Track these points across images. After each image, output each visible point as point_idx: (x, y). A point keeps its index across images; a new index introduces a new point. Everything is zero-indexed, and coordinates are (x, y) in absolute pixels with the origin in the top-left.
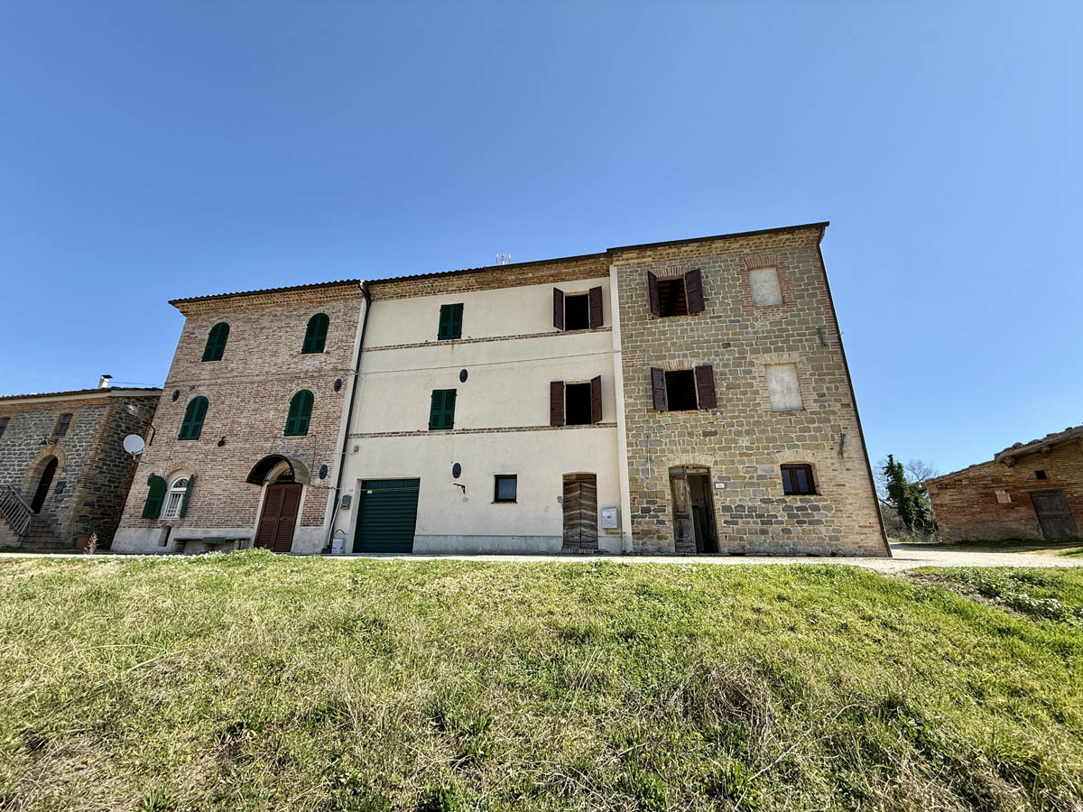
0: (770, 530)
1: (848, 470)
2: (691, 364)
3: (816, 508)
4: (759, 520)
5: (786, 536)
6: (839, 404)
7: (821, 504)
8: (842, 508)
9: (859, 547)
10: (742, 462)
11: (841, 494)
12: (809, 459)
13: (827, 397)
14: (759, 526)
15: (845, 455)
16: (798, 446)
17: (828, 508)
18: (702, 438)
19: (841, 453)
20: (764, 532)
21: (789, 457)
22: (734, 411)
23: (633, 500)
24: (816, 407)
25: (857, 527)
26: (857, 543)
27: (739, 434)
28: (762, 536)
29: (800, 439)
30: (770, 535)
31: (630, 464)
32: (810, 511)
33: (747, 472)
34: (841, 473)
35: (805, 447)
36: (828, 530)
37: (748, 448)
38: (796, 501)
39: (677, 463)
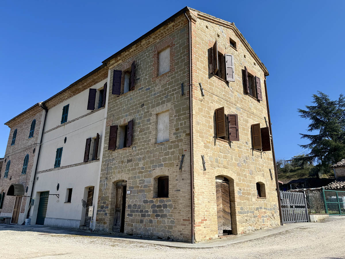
0: (144, 220)
1: (183, 179)
2: (129, 119)
3: (165, 206)
4: (140, 214)
5: (151, 225)
6: (184, 135)
7: (168, 203)
8: (177, 207)
9: (181, 234)
10: (139, 177)
11: (177, 197)
12: (166, 173)
13: (180, 130)
14: (140, 218)
15: (183, 169)
16: (161, 165)
17: (171, 206)
18: (126, 164)
19: (181, 168)
20: (142, 221)
21: (158, 172)
22: (140, 146)
23: (99, 202)
24: (173, 138)
25: (182, 220)
26: (180, 231)
27: (140, 159)
28: (141, 224)
29: (165, 159)
30: (144, 223)
31: (101, 181)
32: (162, 208)
33: (140, 184)
34: (179, 182)
35: (166, 165)
36: (168, 221)
37: (143, 168)
38: (158, 201)
39: (115, 180)
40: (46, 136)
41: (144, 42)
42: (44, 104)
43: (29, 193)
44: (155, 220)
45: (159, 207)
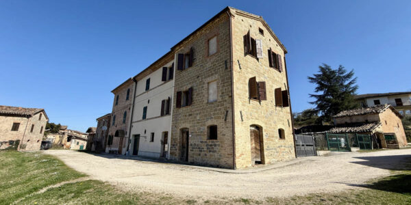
1: (227, 128)
2: (189, 87)
3: (215, 145)
4: (199, 150)
5: (206, 157)
6: (227, 97)
7: (217, 143)
8: (223, 146)
10: (197, 126)
11: (223, 139)
12: (215, 124)
13: (225, 94)
14: (198, 152)
15: (227, 121)
16: (212, 118)
17: (219, 145)
18: (188, 117)
19: (225, 120)
20: (200, 155)
21: (210, 123)
22: (197, 105)
23: (171, 141)
24: (220, 99)
25: (227, 155)
26: (226, 162)
27: (197, 114)
29: (214, 114)
31: (172, 128)
32: (213, 147)
33: (198, 130)
34: (225, 129)
35: (215, 118)
36: (217, 155)
37: (199, 120)
38: (210, 142)
39: (181, 127)
40: (136, 99)
41: (198, 33)
42: (134, 78)
43: (128, 136)
44: (208, 154)
45: (211, 145)
